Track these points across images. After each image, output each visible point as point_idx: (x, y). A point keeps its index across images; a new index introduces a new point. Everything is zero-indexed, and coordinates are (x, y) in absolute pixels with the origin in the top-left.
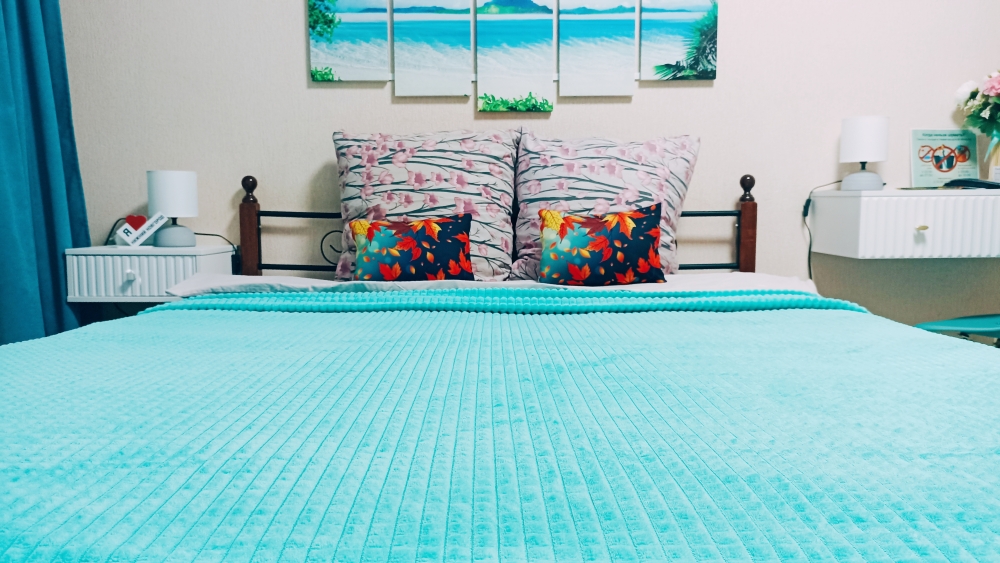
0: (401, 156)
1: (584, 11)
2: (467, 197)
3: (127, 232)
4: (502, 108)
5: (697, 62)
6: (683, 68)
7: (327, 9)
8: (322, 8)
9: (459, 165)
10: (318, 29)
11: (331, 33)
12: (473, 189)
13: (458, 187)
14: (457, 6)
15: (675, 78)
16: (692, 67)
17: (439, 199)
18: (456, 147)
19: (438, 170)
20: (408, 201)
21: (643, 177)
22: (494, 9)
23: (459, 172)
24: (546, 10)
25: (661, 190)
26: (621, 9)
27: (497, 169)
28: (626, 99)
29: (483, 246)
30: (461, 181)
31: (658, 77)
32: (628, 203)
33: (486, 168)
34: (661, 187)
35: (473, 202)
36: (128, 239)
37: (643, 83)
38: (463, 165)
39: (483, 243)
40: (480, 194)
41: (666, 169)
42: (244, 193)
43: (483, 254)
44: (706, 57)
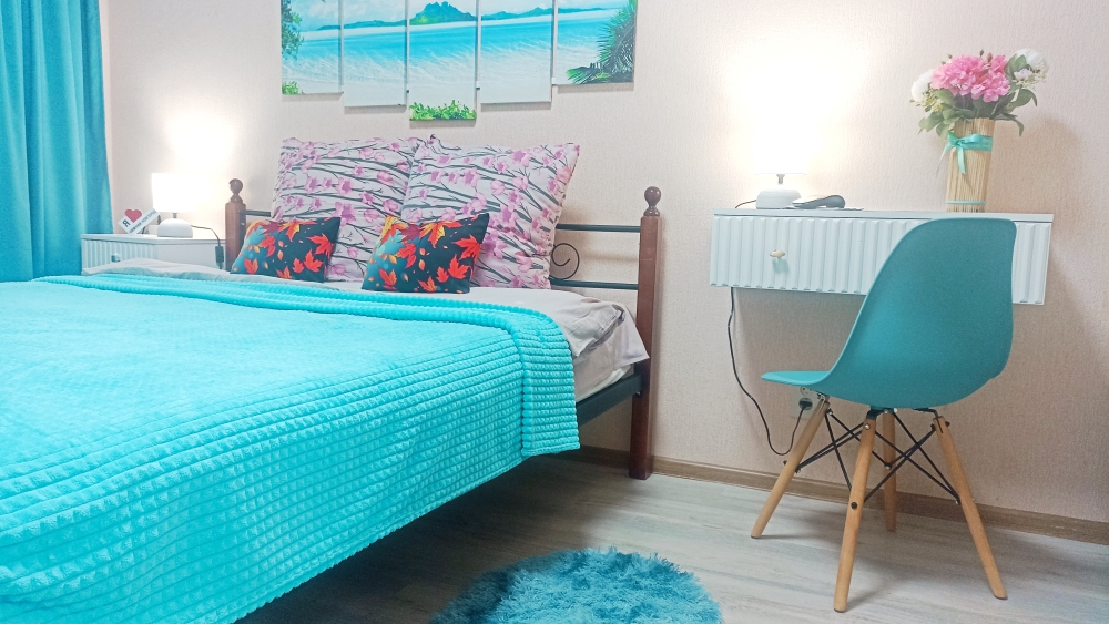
0: (309, 163)
1: (504, 16)
2: (347, 202)
3: (126, 223)
4: (429, 117)
5: (611, 63)
6: (598, 71)
7: (294, 29)
8: (291, 28)
9: (349, 171)
10: (287, 47)
11: (297, 50)
12: (355, 195)
13: (343, 193)
14: (393, 19)
15: (589, 82)
16: (605, 69)
17: (322, 203)
18: (355, 154)
19: (329, 176)
20: (300, 204)
21: (496, 187)
22: (424, 20)
23: (346, 178)
24: (468, 17)
25: (513, 200)
26: (538, 12)
27: (386, 176)
28: (547, 105)
29: (354, 248)
30: (346, 187)
31: (571, 81)
32: (473, 213)
33: (374, 175)
34: (513, 198)
35: (352, 207)
36: (127, 229)
37: (562, 88)
38: (354, 172)
39: (354, 245)
40: (360, 200)
41: (525, 178)
42: (231, 194)
43: (353, 255)
44: (622, 58)
